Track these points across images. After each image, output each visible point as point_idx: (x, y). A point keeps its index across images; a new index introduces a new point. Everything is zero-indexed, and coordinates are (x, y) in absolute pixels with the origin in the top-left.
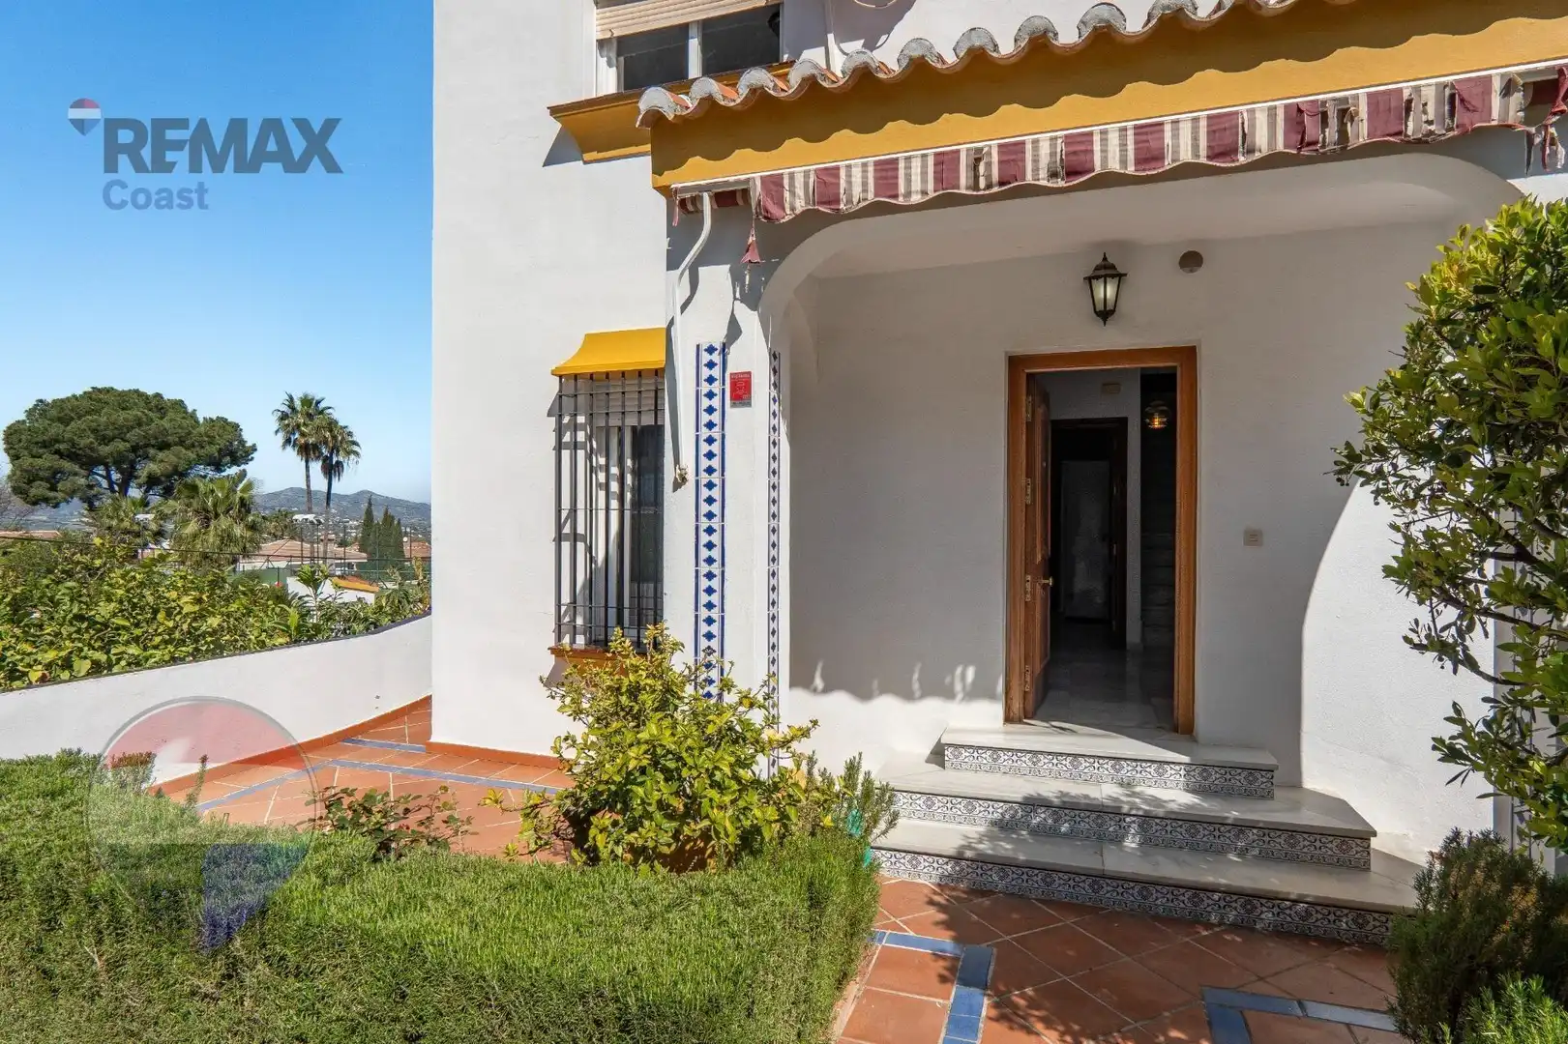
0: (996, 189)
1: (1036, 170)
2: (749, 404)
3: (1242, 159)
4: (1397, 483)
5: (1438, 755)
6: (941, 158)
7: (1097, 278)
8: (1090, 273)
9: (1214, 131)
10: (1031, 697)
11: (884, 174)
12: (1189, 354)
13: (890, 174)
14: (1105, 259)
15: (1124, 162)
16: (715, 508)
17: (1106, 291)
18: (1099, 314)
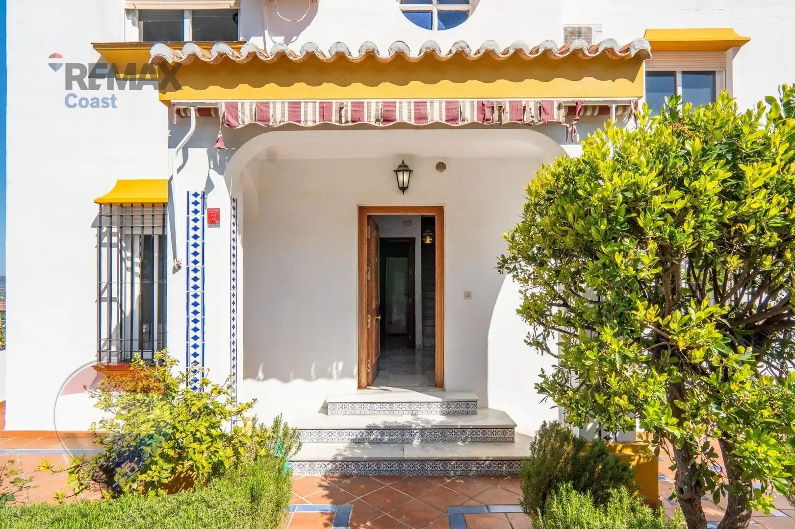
0: (350, 124)
1: (369, 117)
2: (218, 226)
3: (460, 124)
4: (522, 272)
5: (537, 390)
6: (322, 105)
7: (400, 171)
8: (396, 168)
9: (449, 109)
10: (370, 375)
11: (293, 109)
12: (440, 209)
13: (296, 109)
14: (403, 162)
15: (410, 118)
16: (199, 283)
17: (404, 177)
18: (400, 188)
